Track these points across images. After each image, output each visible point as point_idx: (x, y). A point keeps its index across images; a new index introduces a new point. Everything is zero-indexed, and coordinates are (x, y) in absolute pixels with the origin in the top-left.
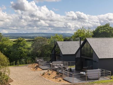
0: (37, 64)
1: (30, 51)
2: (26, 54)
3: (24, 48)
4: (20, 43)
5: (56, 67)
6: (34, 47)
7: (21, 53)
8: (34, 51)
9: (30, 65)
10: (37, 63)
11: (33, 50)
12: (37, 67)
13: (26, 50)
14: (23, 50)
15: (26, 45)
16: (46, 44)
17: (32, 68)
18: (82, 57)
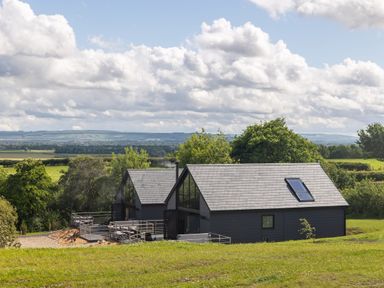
0: (75, 230)
1: (56, 195)
2: (45, 205)
3: (40, 187)
4: (30, 174)
5: (119, 233)
6: (67, 183)
7: (32, 200)
8: (68, 194)
9: (58, 233)
10: (75, 226)
11: (66, 192)
12: (76, 236)
13: (44, 193)
14: (35, 192)
15: (45, 178)
16: (101, 176)
17: (61, 240)
18: (180, 208)
